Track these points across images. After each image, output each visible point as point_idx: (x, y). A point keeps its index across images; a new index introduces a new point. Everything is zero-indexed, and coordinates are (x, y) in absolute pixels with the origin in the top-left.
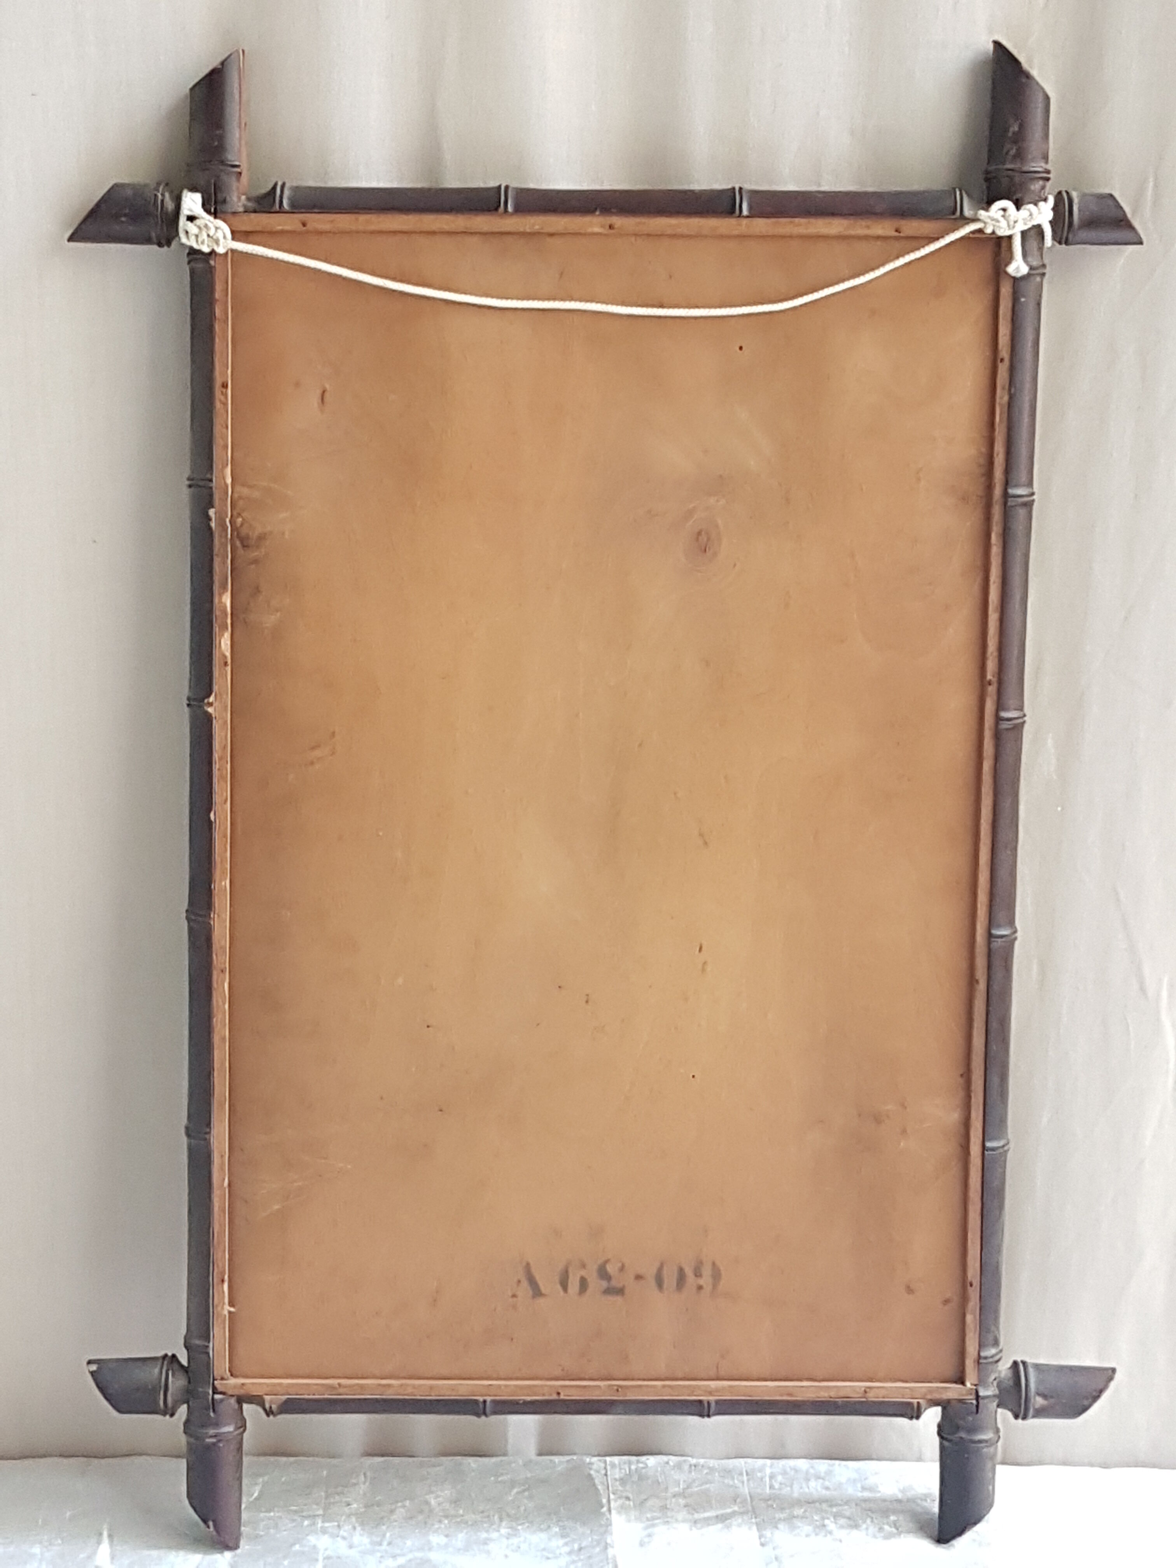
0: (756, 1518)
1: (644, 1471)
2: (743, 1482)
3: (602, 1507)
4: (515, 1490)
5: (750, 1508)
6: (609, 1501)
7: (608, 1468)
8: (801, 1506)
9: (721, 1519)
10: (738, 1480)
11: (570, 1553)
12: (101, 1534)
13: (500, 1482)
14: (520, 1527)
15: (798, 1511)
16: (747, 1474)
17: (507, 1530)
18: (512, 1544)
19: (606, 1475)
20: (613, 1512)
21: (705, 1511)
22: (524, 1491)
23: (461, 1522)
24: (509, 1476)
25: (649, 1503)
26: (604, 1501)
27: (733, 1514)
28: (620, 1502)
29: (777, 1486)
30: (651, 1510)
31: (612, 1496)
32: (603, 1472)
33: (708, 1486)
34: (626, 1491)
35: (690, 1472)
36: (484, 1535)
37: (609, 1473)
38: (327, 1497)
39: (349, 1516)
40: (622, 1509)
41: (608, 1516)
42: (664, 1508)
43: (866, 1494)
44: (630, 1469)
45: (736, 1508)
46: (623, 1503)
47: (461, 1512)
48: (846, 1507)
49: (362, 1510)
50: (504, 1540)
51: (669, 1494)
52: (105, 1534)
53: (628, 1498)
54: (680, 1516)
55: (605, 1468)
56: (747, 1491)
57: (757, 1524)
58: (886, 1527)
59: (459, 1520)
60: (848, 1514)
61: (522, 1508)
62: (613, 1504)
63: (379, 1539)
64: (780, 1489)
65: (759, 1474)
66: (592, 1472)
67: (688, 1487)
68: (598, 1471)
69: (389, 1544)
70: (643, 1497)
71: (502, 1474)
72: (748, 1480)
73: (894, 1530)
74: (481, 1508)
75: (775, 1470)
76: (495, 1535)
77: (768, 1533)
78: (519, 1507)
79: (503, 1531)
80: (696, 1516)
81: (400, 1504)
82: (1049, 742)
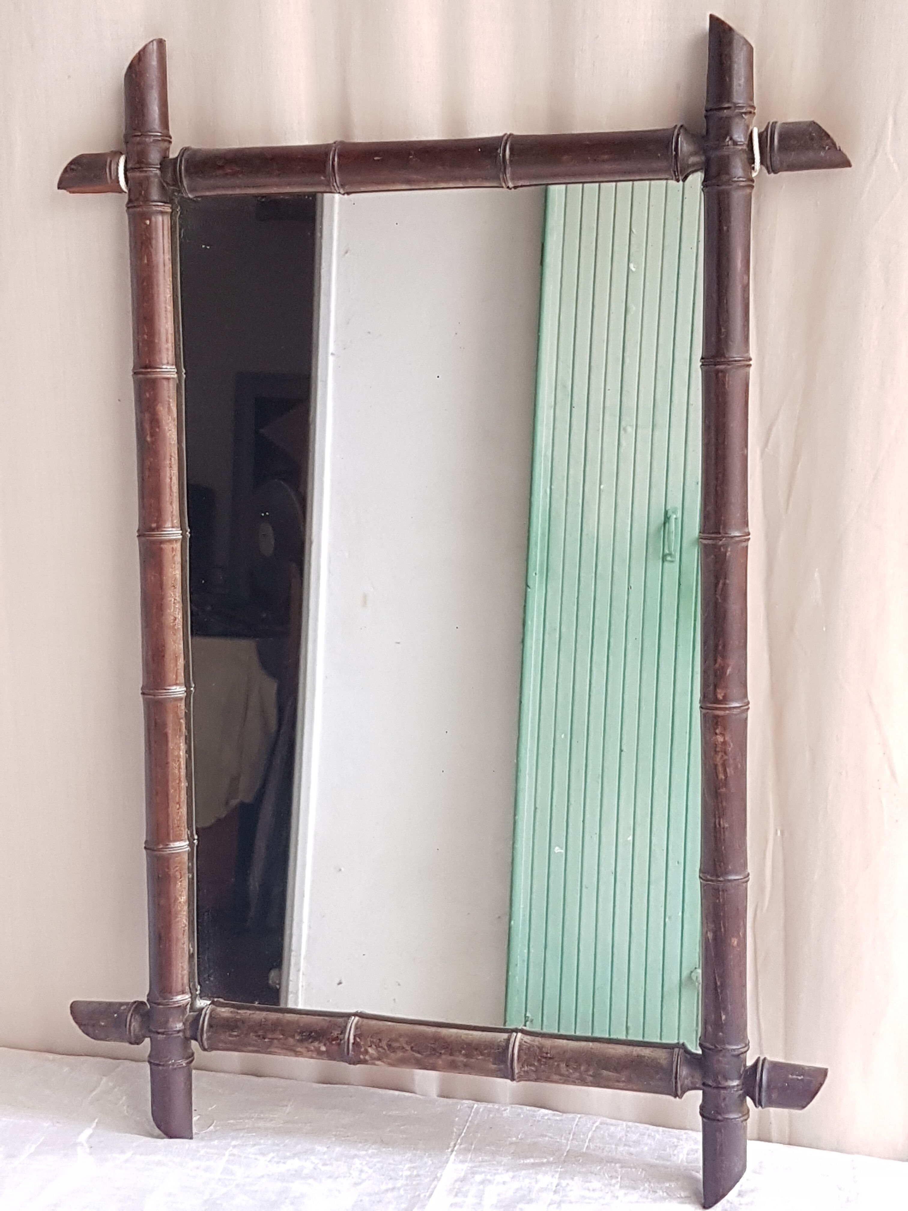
0: (562, 1168)
2: (568, 1140)
5: (562, 1160)
6: (456, 1144)
7: (472, 1114)
8: (601, 1164)
9: (535, 1166)
10: (565, 1138)
11: (407, 1177)
15: (596, 1168)
17: (374, 1151)
18: (371, 1162)
20: (453, 1154)
21: (525, 1159)
26: (452, 1144)
27: (547, 1164)
29: (592, 1147)
33: (539, 1139)
37: (470, 1120)
41: (449, 1156)
42: (496, 1153)
44: (488, 1117)
45: (552, 1159)
50: (367, 1158)
51: (507, 1143)
54: (504, 1161)
55: (469, 1115)
56: (567, 1147)
57: (561, 1173)
60: (635, 1176)
62: (457, 1147)
65: (582, 1137)
66: (457, 1119)
68: (461, 1118)
72: (572, 1139)
75: (596, 1135)
77: (565, 1182)
79: (371, 1151)
80: (517, 1162)
82: (816, 575)
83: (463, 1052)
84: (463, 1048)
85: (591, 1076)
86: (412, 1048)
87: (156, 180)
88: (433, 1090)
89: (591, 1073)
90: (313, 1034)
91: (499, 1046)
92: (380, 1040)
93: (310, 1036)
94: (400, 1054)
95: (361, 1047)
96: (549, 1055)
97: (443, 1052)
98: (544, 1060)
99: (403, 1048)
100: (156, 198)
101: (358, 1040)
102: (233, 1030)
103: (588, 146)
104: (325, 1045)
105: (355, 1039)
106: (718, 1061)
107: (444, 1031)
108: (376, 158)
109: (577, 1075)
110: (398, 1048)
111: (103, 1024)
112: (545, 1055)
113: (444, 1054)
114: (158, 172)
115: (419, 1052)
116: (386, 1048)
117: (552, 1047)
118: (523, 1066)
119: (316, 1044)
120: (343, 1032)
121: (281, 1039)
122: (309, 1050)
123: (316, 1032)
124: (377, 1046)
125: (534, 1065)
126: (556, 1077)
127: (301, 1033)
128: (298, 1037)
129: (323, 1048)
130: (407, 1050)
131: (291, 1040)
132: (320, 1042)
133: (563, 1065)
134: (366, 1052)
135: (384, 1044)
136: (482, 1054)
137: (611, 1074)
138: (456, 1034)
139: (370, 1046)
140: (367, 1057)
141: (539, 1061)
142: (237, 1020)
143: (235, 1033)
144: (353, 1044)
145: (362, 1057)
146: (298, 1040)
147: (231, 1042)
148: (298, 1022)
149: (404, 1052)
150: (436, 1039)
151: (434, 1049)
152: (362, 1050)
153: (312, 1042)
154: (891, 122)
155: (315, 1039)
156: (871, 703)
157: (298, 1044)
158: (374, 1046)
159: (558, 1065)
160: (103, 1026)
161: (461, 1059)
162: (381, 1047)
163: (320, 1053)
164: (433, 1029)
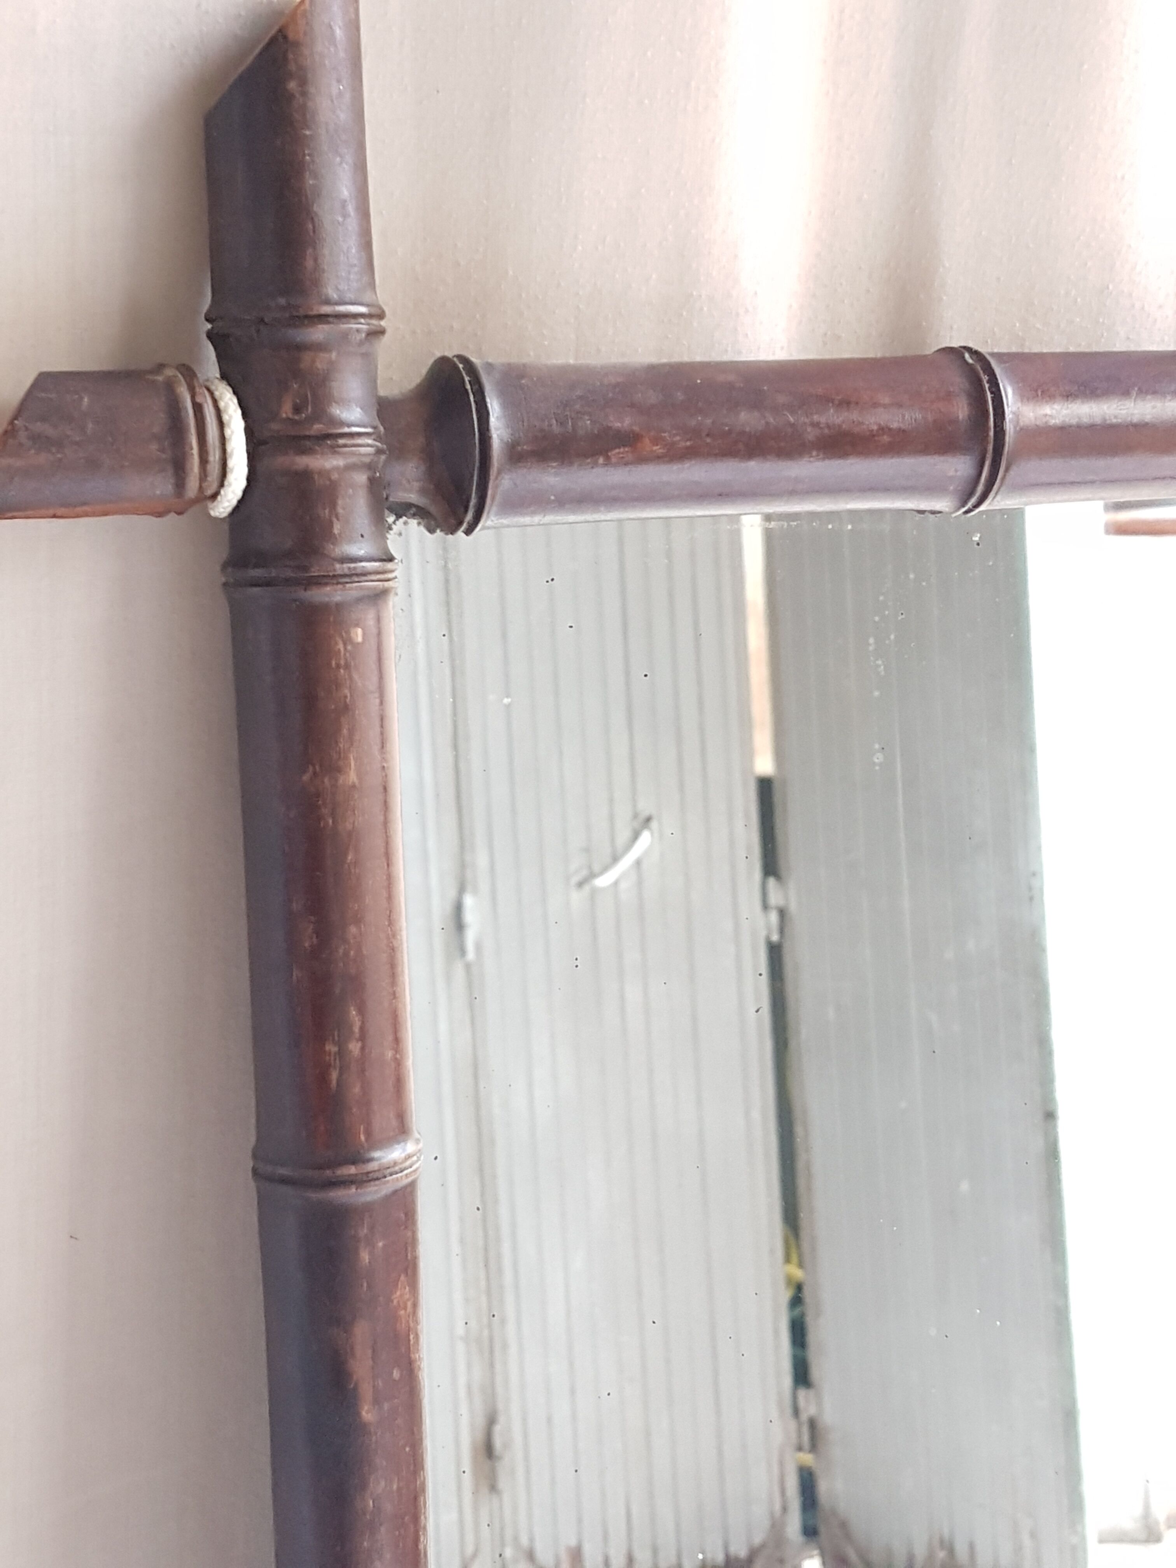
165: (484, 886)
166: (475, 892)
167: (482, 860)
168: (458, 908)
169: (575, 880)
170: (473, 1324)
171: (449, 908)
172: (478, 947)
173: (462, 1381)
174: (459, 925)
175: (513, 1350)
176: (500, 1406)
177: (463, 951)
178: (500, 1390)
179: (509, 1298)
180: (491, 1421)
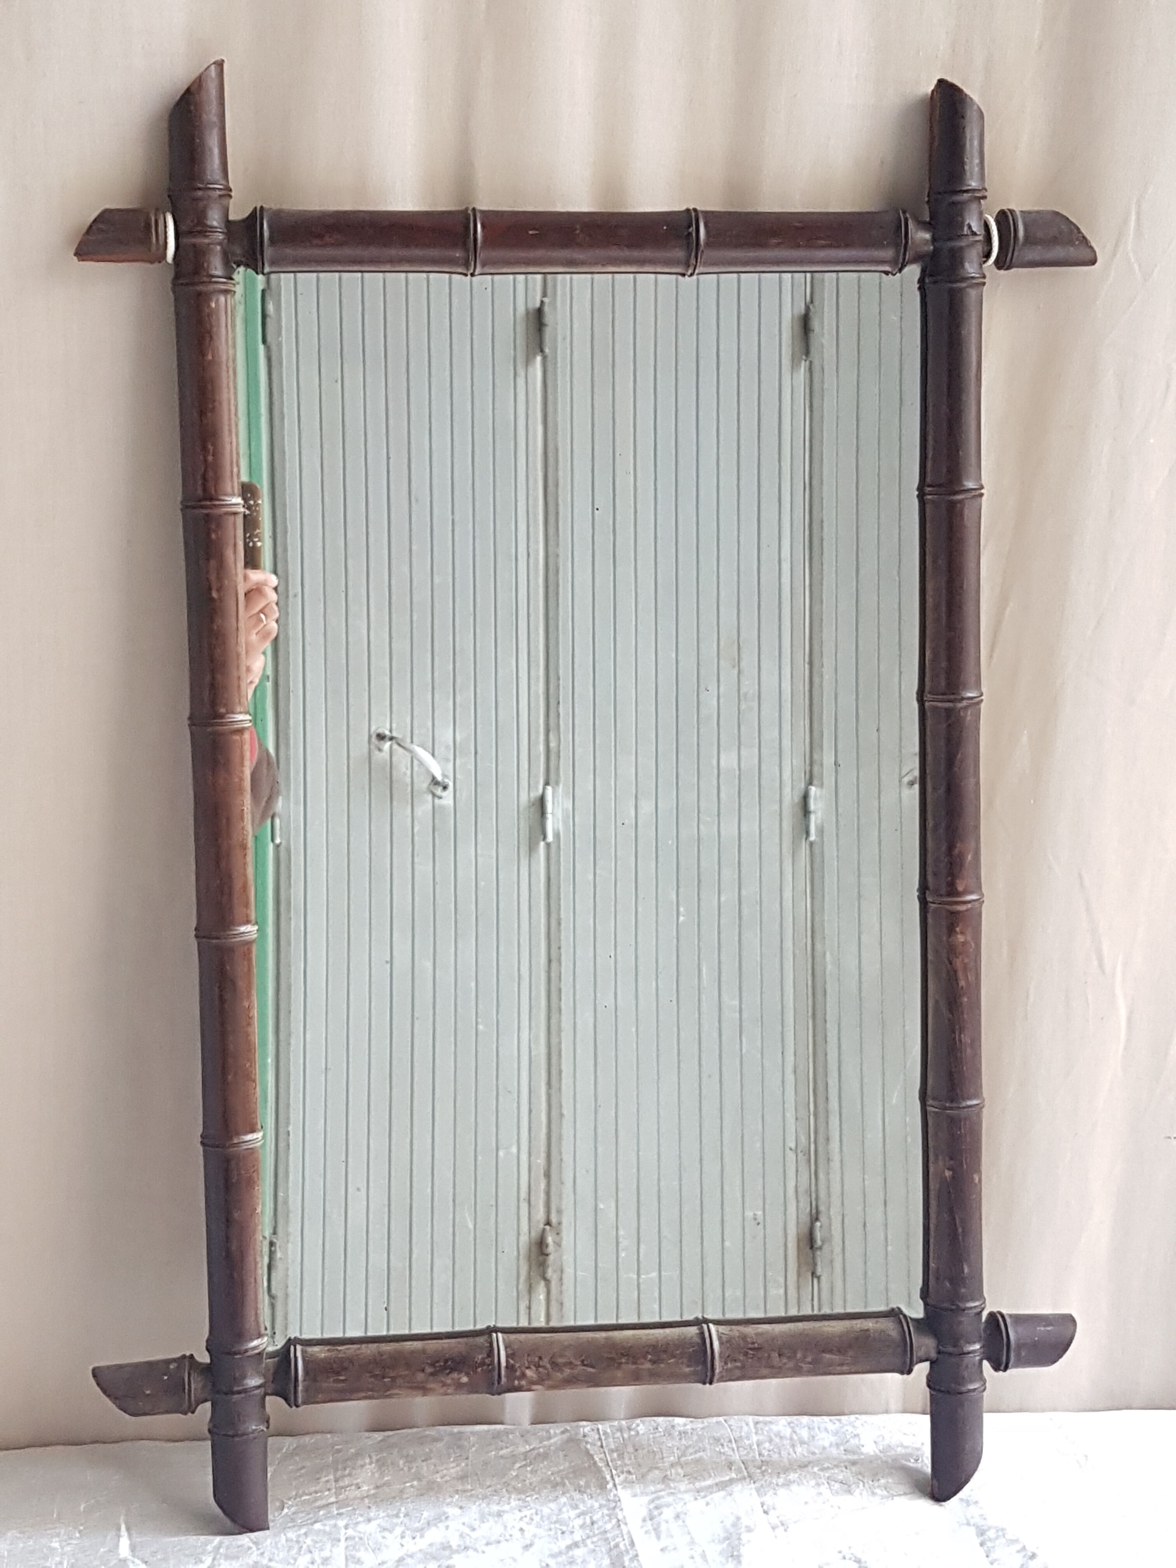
0: (754, 1483)
1: (637, 1439)
2: (733, 1450)
3: (608, 1483)
4: (517, 1465)
5: (746, 1474)
6: (612, 1476)
7: (603, 1438)
8: (795, 1471)
9: (722, 1486)
10: (729, 1448)
11: (582, 1526)
12: (119, 1529)
13: (502, 1457)
14: (529, 1499)
15: (793, 1476)
16: (736, 1441)
17: (517, 1502)
18: (526, 1516)
19: (602, 1446)
20: (619, 1487)
21: (705, 1480)
22: (525, 1466)
23: (471, 1496)
24: (509, 1450)
25: (650, 1476)
26: (608, 1477)
27: (731, 1481)
28: (622, 1477)
29: (766, 1453)
30: (653, 1482)
31: (614, 1472)
32: (599, 1443)
33: (701, 1454)
34: (626, 1465)
35: (680, 1439)
36: (495, 1508)
37: (604, 1445)
38: (336, 1481)
39: (362, 1498)
40: (627, 1483)
41: (615, 1492)
42: (665, 1479)
43: (851, 1457)
44: (623, 1438)
45: (734, 1475)
46: (626, 1478)
47: (469, 1487)
48: (836, 1471)
49: (372, 1492)
50: (516, 1512)
51: (667, 1464)
52: (123, 1527)
53: (629, 1472)
54: (683, 1487)
55: (600, 1439)
56: (738, 1457)
57: (758, 1490)
58: (878, 1491)
59: (469, 1494)
60: (841, 1477)
61: (527, 1481)
62: (617, 1480)
63: (395, 1512)
64: (769, 1455)
65: (747, 1442)
66: (589, 1446)
67: (684, 1454)
68: (593, 1444)
69: (406, 1515)
70: (644, 1470)
71: (502, 1449)
72: (738, 1448)
73: (885, 1493)
74: (488, 1484)
75: (761, 1438)
76: (506, 1507)
77: (768, 1499)
78: (525, 1481)
79: (514, 1503)
80: (698, 1485)
81: (408, 1484)
82: (1024, 739)
83: (649, 1357)
84: (648, 1353)
85: (810, 1363)
86: (583, 1361)
87: (219, 248)
88: (525, 1416)
89: (809, 1359)
90: (450, 1363)
91: (692, 1345)
92: (540, 1358)
93: (444, 1368)
94: (567, 1371)
95: (516, 1371)
96: (756, 1345)
97: (623, 1360)
98: (751, 1352)
99: (571, 1363)
100: (218, 272)
101: (512, 1362)
102: (338, 1373)
103: (797, 228)
104: (467, 1374)
105: (507, 1361)
106: (960, 1323)
107: (617, 1334)
108: (531, 232)
109: (791, 1364)
110: (565, 1364)
111: (148, 1392)
112: (750, 1346)
113: (627, 1363)
114: (221, 237)
115: (592, 1367)
116: (548, 1366)
117: (757, 1334)
118: (726, 1363)
119: (455, 1375)
120: (490, 1354)
121: (406, 1376)
122: (444, 1385)
123: (453, 1360)
124: (538, 1366)
125: (740, 1361)
126: (765, 1371)
127: (433, 1365)
128: (429, 1370)
129: (465, 1379)
130: (577, 1365)
131: (420, 1376)
132: (460, 1372)
133: (775, 1355)
134: (523, 1375)
135: (545, 1362)
136: (674, 1357)
137: (834, 1357)
138: (633, 1335)
139: (528, 1368)
140: (523, 1383)
141: (746, 1354)
142: (342, 1360)
143: (342, 1378)
144: (507, 1367)
145: (516, 1382)
146: (432, 1374)
147: (337, 1391)
148: (424, 1351)
149: (572, 1369)
150: (612, 1345)
151: (612, 1359)
152: (518, 1374)
153: (448, 1374)
154: (1133, 217)
155: (452, 1370)
156: (1082, 884)
157: (431, 1378)
158: (533, 1368)
159: (769, 1356)
160: (148, 1395)
161: (648, 1365)
162: (544, 1367)
163: (459, 1386)
164: (603, 1334)
165: (829, 779)
166: (821, 786)
167: (828, 759)
168: (805, 797)
169: (906, 780)
170: (803, 1139)
171: (797, 799)
172: (821, 831)
173: (791, 1184)
174: (806, 811)
175: (836, 1164)
176: (822, 1208)
177: (808, 833)
178: (823, 1194)
179: (834, 1121)
180: (815, 1217)
